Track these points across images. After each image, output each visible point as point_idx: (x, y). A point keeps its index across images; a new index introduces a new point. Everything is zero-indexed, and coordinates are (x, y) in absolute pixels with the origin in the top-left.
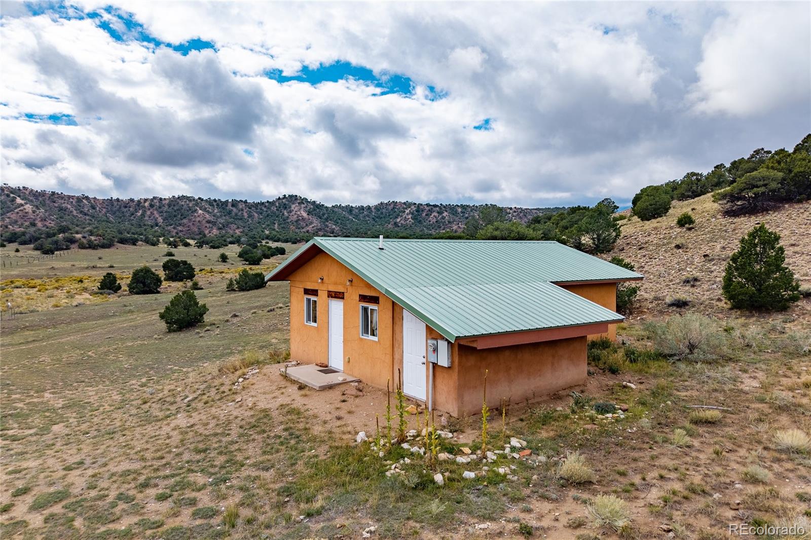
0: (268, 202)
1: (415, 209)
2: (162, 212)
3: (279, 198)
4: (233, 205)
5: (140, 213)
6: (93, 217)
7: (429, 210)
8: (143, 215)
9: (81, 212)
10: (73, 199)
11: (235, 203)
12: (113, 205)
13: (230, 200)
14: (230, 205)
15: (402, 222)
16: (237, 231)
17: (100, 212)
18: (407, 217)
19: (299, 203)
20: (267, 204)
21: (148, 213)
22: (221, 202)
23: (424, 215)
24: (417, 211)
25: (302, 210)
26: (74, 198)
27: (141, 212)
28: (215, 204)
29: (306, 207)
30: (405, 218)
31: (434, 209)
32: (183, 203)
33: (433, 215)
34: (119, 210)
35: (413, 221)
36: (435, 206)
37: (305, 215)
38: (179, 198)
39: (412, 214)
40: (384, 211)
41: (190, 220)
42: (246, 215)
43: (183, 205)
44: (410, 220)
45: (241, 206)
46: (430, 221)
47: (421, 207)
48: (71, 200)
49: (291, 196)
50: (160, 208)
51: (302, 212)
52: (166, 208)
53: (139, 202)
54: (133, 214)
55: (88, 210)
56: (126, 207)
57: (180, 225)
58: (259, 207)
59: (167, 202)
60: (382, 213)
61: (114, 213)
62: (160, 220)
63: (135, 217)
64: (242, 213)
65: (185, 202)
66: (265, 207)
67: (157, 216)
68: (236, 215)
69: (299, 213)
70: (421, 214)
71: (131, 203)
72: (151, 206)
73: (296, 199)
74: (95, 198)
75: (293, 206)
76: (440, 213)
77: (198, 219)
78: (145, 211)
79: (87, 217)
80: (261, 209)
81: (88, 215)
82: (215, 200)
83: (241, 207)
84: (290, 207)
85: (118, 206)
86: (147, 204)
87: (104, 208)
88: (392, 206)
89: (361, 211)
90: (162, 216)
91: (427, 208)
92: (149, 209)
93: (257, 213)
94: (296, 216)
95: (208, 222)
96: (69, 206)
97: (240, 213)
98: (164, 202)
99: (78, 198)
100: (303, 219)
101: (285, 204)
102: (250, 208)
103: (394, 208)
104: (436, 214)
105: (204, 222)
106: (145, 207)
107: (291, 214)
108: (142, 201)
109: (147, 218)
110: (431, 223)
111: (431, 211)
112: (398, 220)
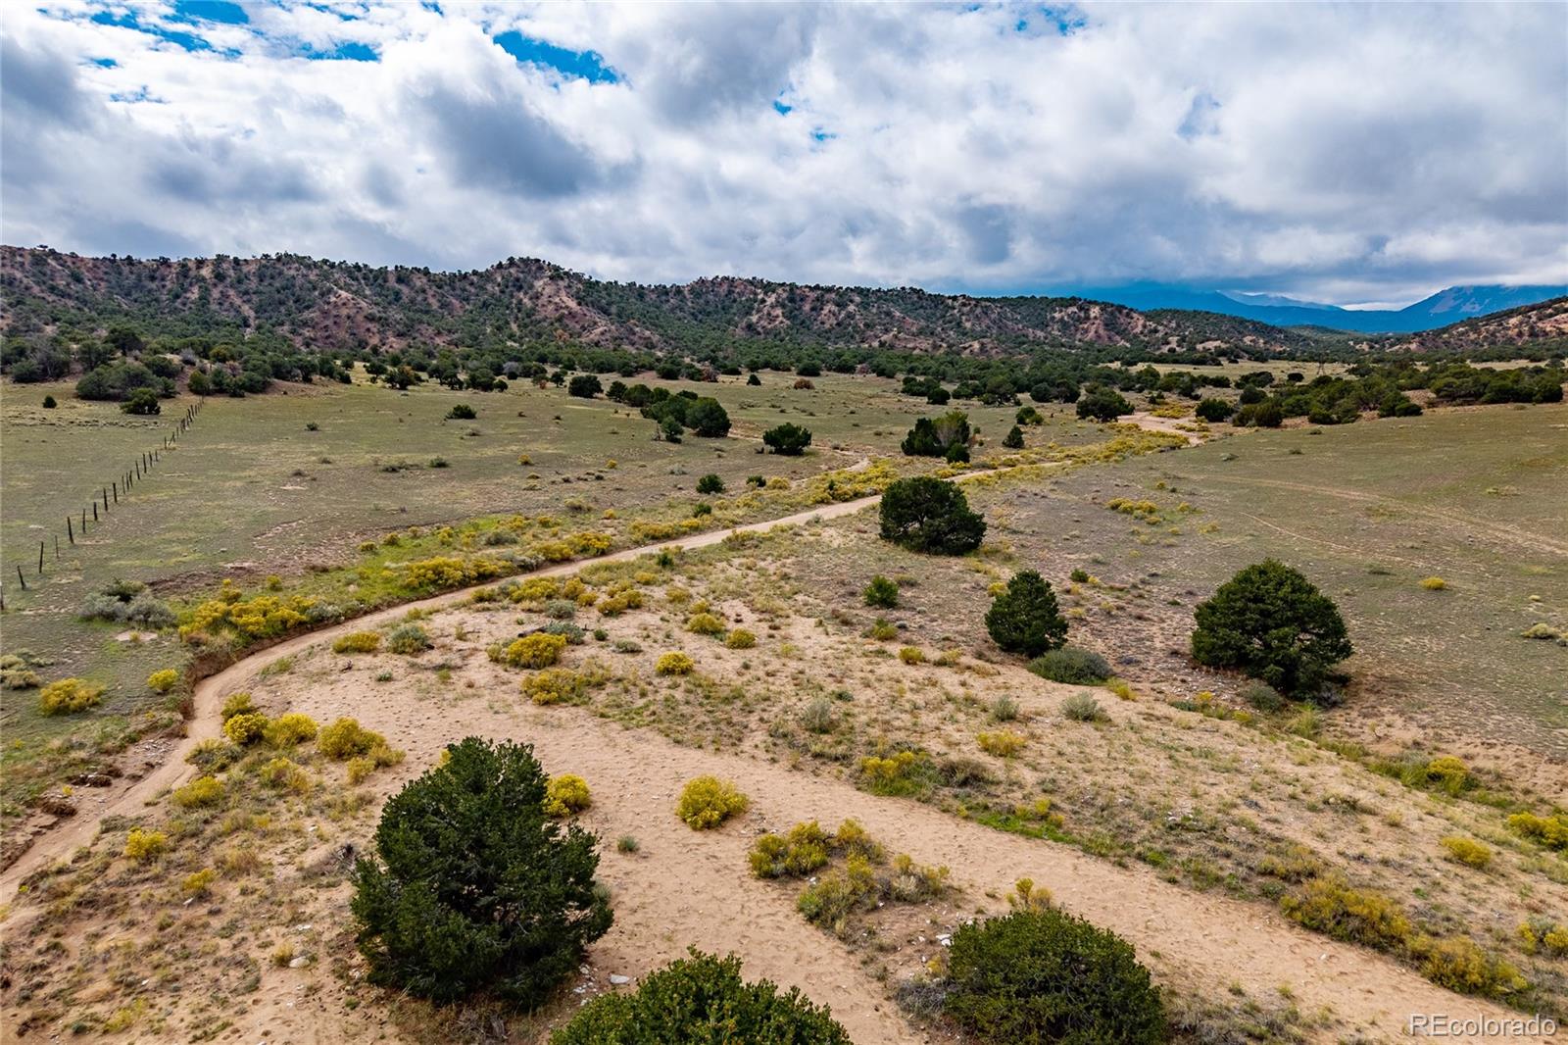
0: (475, 273)
1: (785, 295)
2: (246, 293)
3: (500, 265)
4: (400, 280)
5: (194, 294)
6: (85, 303)
7: (818, 299)
8: (204, 299)
9: (52, 289)
10: (21, 255)
11: (403, 275)
12: (120, 274)
13: (391, 268)
14: (392, 279)
15: (764, 323)
16: (438, 340)
17: (95, 290)
18: (774, 314)
19: (551, 278)
20: (475, 278)
21: (216, 293)
22: (371, 271)
23: (807, 307)
24: (792, 300)
25: (563, 293)
26: (26, 254)
27: (195, 289)
28: (359, 275)
29: (570, 287)
30: (769, 314)
31: (827, 296)
32: (292, 272)
33: (826, 309)
34: (138, 285)
35: (788, 322)
36: (830, 290)
37: (572, 304)
38: (279, 259)
39: (783, 306)
40: (711, 297)
41: (325, 314)
42: (435, 304)
43: (293, 277)
44: (781, 319)
45: (419, 282)
46: (823, 323)
47: (798, 292)
48: (19, 259)
49: (526, 261)
50: (240, 282)
51: (565, 299)
52: (253, 284)
53: (184, 265)
54: (177, 296)
55: (68, 285)
56: (153, 278)
57: (305, 324)
58: (458, 284)
59: (253, 268)
60: (707, 302)
61: (128, 294)
62: (247, 310)
63: (184, 304)
64: (425, 299)
65: (298, 270)
66: (472, 284)
67: (238, 302)
68: (413, 301)
69: (557, 300)
70: (800, 308)
71: (162, 268)
72: (220, 277)
73: (541, 268)
74: (73, 255)
75: (539, 284)
76: (841, 305)
77: (344, 312)
78: (206, 289)
79: (71, 303)
80: (464, 290)
81: (69, 296)
82: (357, 267)
83: (418, 284)
84: (531, 287)
85: (134, 277)
86: (206, 272)
87: (102, 279)
88: (725, 287)
89: (664, 298)
90: (249, 301)
91: (813, 295)
92: (215, 285)
93: (457, 297)
94: (551, 307)
95: (370, 318)
96: (18, 275)
97: (419, 298)
98: (245, 269)
99: (32, 252)
100: (572, 315)
101: (518, 280)
102: (440, 287)
103: (730, 292)
104: (834, 308)
105: (360, 318)
106: (203, 279)
107: (540, 302)
108: (190, 264)
109: (214, 307)
110: (827, 326)
111: (821, 301)
112: (754, 318)
